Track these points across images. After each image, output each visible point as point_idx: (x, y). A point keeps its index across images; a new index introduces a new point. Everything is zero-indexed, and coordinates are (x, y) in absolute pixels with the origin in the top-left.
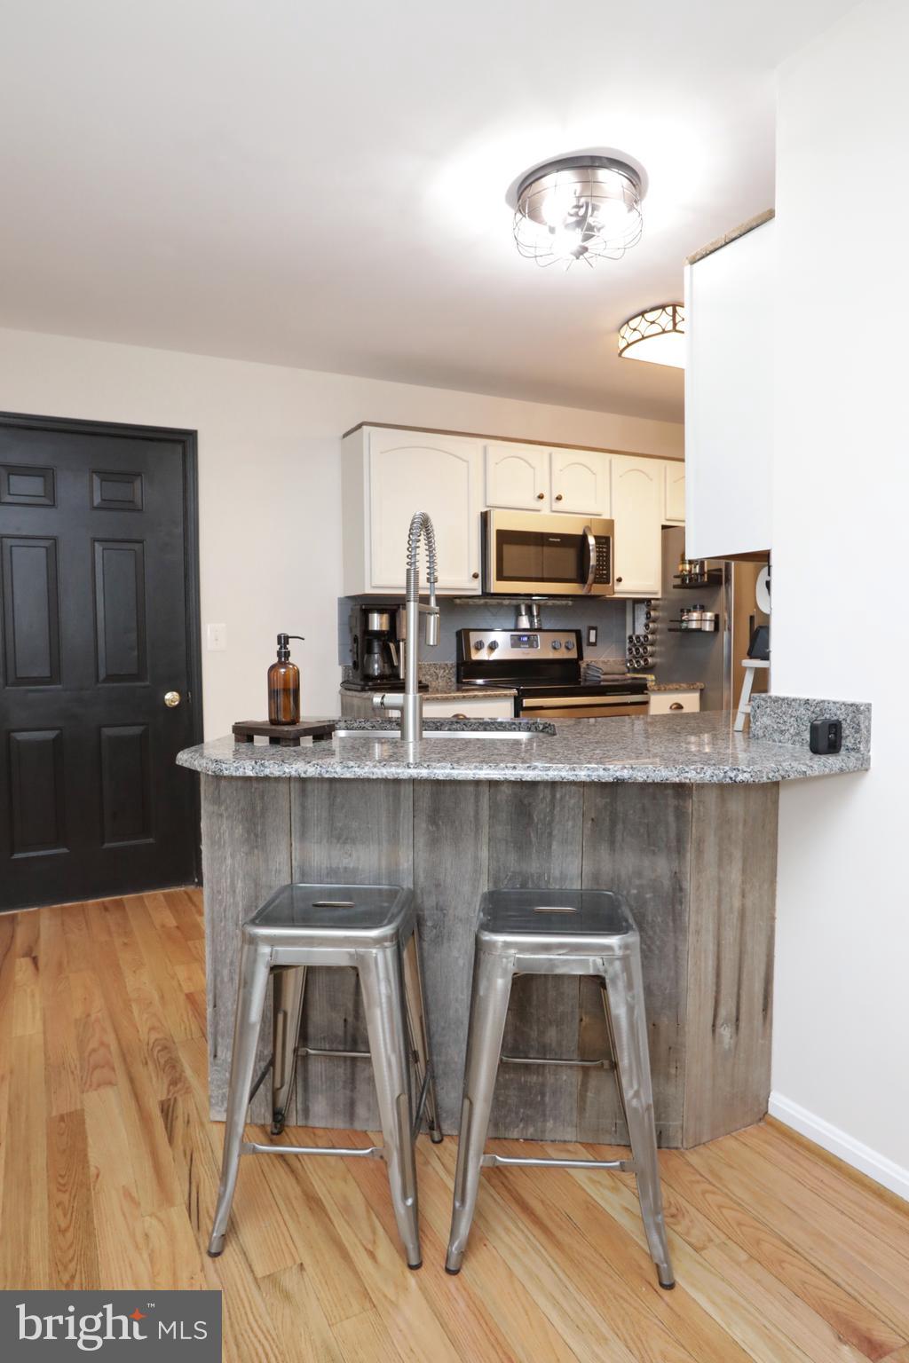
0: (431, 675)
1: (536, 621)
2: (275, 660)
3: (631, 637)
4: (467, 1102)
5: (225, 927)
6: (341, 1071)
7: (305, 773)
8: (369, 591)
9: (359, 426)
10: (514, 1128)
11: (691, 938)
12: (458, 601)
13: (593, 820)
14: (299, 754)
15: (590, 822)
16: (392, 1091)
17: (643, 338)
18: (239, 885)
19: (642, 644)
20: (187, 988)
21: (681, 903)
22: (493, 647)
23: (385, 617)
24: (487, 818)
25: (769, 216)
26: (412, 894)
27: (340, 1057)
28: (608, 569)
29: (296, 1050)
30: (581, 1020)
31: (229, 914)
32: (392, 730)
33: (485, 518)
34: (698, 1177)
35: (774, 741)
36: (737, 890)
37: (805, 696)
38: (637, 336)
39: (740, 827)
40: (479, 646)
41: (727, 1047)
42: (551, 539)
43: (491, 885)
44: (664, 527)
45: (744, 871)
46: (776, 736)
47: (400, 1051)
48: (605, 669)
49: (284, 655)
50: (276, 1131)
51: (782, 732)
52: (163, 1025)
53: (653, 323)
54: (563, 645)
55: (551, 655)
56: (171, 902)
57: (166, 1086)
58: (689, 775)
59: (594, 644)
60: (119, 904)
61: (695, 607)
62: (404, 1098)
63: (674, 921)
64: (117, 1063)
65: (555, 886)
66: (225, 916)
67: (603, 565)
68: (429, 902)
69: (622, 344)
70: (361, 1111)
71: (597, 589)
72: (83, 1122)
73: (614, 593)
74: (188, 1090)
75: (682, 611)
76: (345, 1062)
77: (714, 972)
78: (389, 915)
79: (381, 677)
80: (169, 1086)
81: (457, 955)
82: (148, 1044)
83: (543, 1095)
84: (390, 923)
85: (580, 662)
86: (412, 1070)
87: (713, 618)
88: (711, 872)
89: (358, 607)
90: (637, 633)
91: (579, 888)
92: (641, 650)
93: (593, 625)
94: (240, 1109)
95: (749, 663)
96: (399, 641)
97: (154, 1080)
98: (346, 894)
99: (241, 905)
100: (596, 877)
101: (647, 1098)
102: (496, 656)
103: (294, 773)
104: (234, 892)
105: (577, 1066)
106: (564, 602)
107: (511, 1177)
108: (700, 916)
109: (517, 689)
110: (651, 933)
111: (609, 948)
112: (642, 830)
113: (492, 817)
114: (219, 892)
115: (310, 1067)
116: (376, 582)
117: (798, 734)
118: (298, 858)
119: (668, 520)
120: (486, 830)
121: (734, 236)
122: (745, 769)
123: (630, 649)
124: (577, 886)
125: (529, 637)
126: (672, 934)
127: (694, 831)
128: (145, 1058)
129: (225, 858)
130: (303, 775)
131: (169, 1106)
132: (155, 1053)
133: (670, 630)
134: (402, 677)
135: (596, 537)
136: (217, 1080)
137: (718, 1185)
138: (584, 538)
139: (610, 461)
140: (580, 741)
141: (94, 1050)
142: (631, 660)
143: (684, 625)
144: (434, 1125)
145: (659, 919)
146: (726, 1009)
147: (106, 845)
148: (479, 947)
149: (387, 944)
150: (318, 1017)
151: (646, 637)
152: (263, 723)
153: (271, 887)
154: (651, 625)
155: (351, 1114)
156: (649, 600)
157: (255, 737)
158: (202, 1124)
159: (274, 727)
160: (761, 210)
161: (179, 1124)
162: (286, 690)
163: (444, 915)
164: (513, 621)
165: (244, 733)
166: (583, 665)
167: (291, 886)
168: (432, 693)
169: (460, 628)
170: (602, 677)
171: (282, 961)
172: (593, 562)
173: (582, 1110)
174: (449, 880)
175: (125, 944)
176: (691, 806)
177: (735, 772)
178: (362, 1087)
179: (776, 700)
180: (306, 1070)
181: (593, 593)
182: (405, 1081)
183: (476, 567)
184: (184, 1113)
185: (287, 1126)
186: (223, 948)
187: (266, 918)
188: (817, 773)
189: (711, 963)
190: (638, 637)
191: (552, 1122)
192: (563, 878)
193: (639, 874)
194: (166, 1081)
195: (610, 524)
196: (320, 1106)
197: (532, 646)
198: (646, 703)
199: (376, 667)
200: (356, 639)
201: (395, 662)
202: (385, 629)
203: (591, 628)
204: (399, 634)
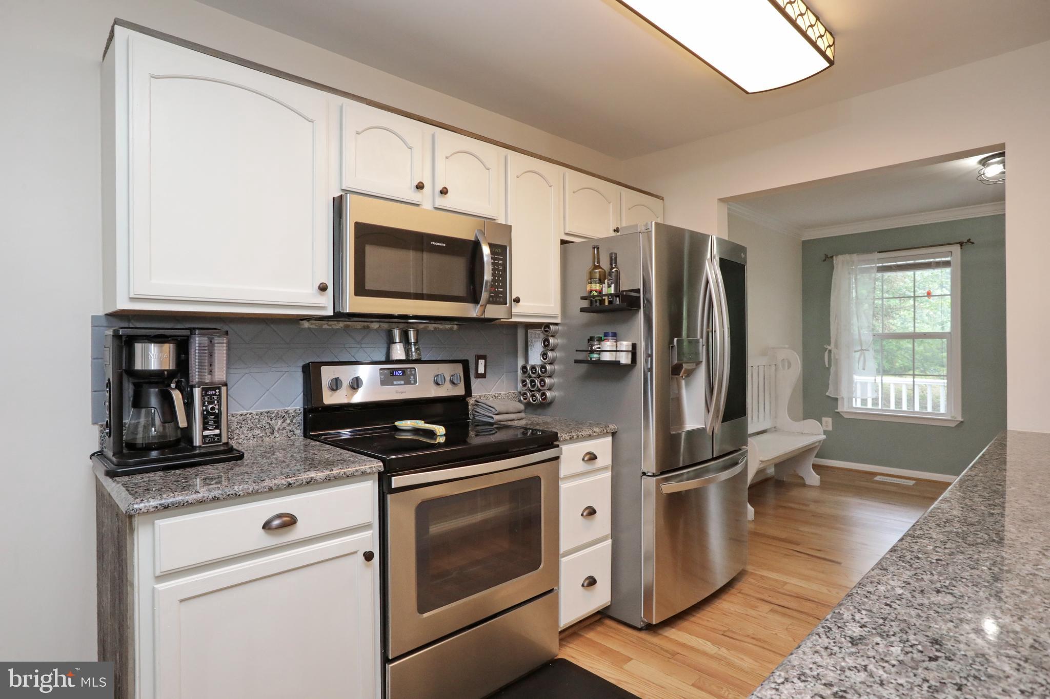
0: (262, 428)
1: (413, 349)
3: (523, 367)
12: (306, 324)
19: (539, 376)
22: (354, 385)
23: (169, 349)
28: (504, 286)
33: (338, 204)
40: (336, 385)
42: (433, 243)
44: (563, 242)
48: (497, 406)
54: (448, 379)
55: (434, 392)
59: (483, 376)
61: (607, 335)
67: (498, 281)
71: (494, 312)
73: (510, 316)
75: (591, 339)
79: (159, 445)
85: (468, 399)
87: (630, 349)
89: (110, 332)
90: (531, 362)
92: (537, 382)
93: (481, 353)
96: (192, 387)
102: (359, 397)
106: (448, 327)
109: (384, 461)
116: (140, 290)
119: (567, 234)
123: (523, 381)
125: (404, 370)
133: (576, 361)
135: (491, 246)
138: (476, 245)
139: (506, 158)
142: (525, 394)
143: (595, 356)
151: (543, 367)
154: (550, 354)
156: (547, 325)
164: (384, 351)
166: (471, 401)
170: (495, 417)
172: (488, 276)
181: (486, 315)
183: (324, 276)
190: (533, 367)
195: (507, 229)
197: (408, 382)
198: (557, 458)
199: (153, 429)
200: (108, 385)
201: (182, 423)
202: (167, 368)
203: (479, 357)
204: (195, 377)
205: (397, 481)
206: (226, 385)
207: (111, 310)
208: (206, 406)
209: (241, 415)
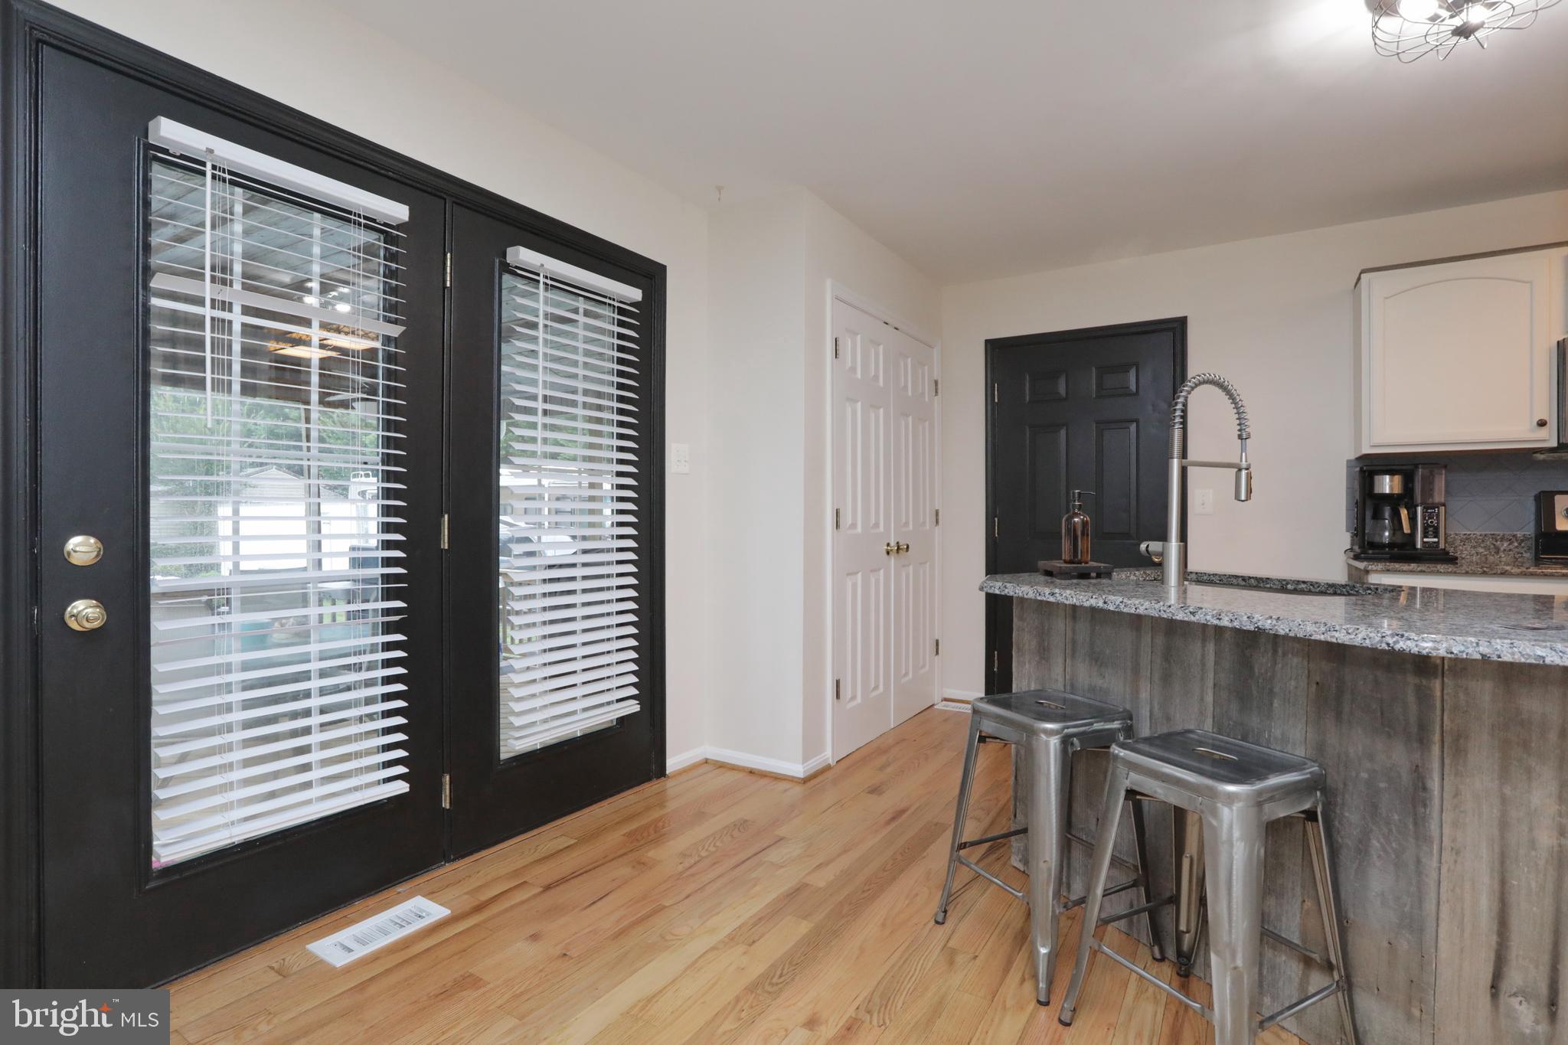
8: (1367, 450)
9: (1360, 275)
13: (1317, 683)
15: (1315, 686)
18: (1032, 685)
21: (1425, 806)
24: (1213, 664)
30: (1304, 901)
33: (1563, 348)
63: (1416, 824)
89: (1358, 469)
96: (1417, 506)
100: (1320, 748)
112: (1374, 706)
113: (1216, 663)
116: (1376, 440)
118: (1069, 671)
120: (1211, 675)
126: (1412, 840)
145: (1395, 816)
169: (1540, 489)
176: (1441, 688)
183: (1543, 412)
189: (1484, 903)
192: (1284, 740)
193: (1371, 757)
199: (1384, 533)
200: (1357, 503)
201: (1407, 529)
202: (1396, 492)
204: (1418, 498)
206: (1444, 505)
207: (1358, 455)
208: (1427, 521)
209: (1465, 534)
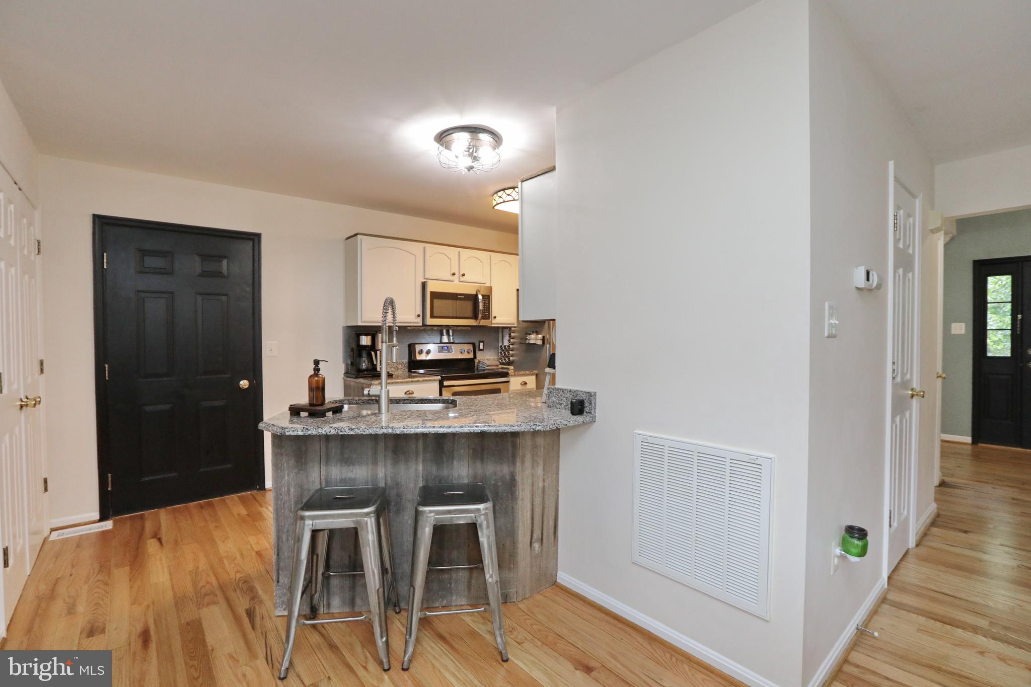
0: (394, 368)
1: (451, 338)
2: (312, 372)
3: (501, 347)
4: (412, 588)
5: (284, 513)
6: (347, 582)
7: (330, 432)
8: (360, 324)
9: (356, 235)
10: (437, 601)
11: (520, 502)
12: (409, 328)
13: (473, 449)
14: (326, 422)
15: (472, 450)
16: (375, 587)
17: (504, 202)
18: (292, 490)
19: (507, 350)
20: (256, 548)
21: (514, 487)
22: (428, 352)
23: (369, 338)
24: (422, 450)
25: (553, 169)
26: (384, 490)
27: (347, 575)
28: (489, 312)
29: (323, 574)
30: (469, 546)
31: (286, 506)
32: (373, 404)
33: (424, 285)
34: (523, 613)
35: (557, 408)
36: (541, 479)
37: (570, 388)
38: (501, 200)
39: (542, 449)
40: (421, 352)
41: (537, 552)
43: (424, 482)
44: (518, 289)
45: (544, 470)
46: (558, 406)
47: (379, 567)
48: (488, 363)
49: (317, 370)
50: (312, 617)
51: (560, 404)
52: (243, 569)
53: (509, 195)
54: (466, 351)
55: (460, 356)
56: (243, 501)
57: (248, 602)
58: (514, 428)
59: (482, 350)
60: (211, 505)
61: (533, 332)
62: (381, 590)
63: (512, 495)
64: (218, 593)
65: (455, 482)
66: (284, 507)
67: (486, 310)
68: (393, 493)
69: (495, 203)
70: (358, 601)
71: (483, 323)
72: (201, 624)
73: (492, 324)
74: (261, 602)
75: (527, 334)
76: (350, 577)
77: (531, 518)
78: (373, 501)
79: (367, 370)
80: (250, 600)
81: (407, 518)
82: (236, 581)
83: (450, 584)
84: (373, 505)
85: (475, 360)
86: (385, 578)
87: (542, 338)
88: (528, 471)
90: (504, 344)
91: (467, 482)
92: (506, 353)
93: (481, 340)
94: (296, 604)
95: (548, 370)
96: (377, 351)
97: (241, 598)
98: (350, 491)
99: (293, 500)
100: (475, 477)
101: (495, 578)
102: (429, 357)
103: (324, 433)
104: (289, 494)
105: (467, 568)
106: (466, 328)
107: (434, 624)
108: (524, 493)
109: (441, 376)
110: (501, 501)
111: (478, 510)
112: (496, 453)
113: (424, 450)
114: (281, 494)
115: (331, 582)
116: (364, 319)
117: (567, 405)
118: (324, 474)
120: (421, 457)
121: (539, 173)
122: (540, 424)
123: (501, 353)
124: (466, 481)
125: (447, 347)
126: (510, 501)
127: (520, 452)
128: (235, 588)
129: (284, 476)
130: (328, 434)
131: (251, 611)
132: (240, 585)
133: (521, 344)
134: (378, 369)
135: (483, 295)
136: (279, 594)
137: (532, 616)
138: (476, 296)
139: (490, 256)
140: (467, 411)
141: (203, 586)
142: (502, 359)
143: (528, 341)
144: (396, 605)
145: (505, 495)
146: (537, 534)
147: (202, 470)
148: (417, 514)
149: (372, 515)
150: (335, 556)
151: (509, 346)
152: (305, 406)
153: (309, 490)
154: (512, 340)
155: (352, 603)
156: (510, 328)
157: (301, 413)
158: (271, 618)
159: (312, 408)
160: (550, 165)
161: (258, 620)
162: (317, 388)
163: (401, 499)
164: (439, 338)
165: (295, 411)
166: (476, 361)
167: (321, 489)
168: (395, 379)
169: (410, 342)
170: (486, 368)
171: (318, 528)
172: (481, 307)
173: (469, 588)
174: (403, 481)
175: (216, 527)
176: (519, 441)
177: (535, 426)
178: (359, 589)
179: (558, 389)
180: (328, 584)
181: (481, 324)
182: (381, 582)
183: (419, 311)
184: (259, 614)
185: (319, 614)
186: (283, 524)
187: (309, 506)
188: (572, 425)
189: (529, 514)
190: (505, 346)
191: (455, 596)
192: (459, 477)
193: (495, 474)
194: (248, 598)
195: (490, 289)
196: (336, 602)
197: (449, 352)
198: (508, 382)
199: (364, 364)
200: (352, 349)
201: (375, 362)
202: (369, 344)
203: (480, 342)
204: (378, 347)
205: (446, 383)
207: (352, 325)
